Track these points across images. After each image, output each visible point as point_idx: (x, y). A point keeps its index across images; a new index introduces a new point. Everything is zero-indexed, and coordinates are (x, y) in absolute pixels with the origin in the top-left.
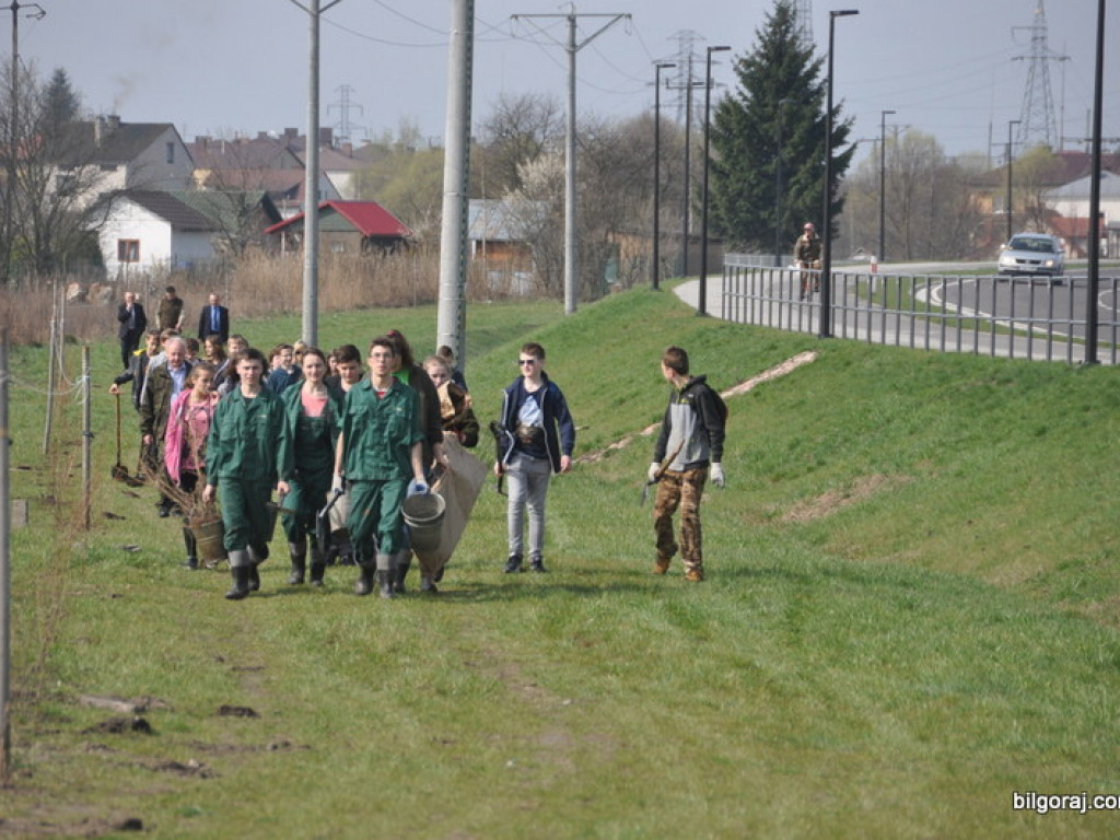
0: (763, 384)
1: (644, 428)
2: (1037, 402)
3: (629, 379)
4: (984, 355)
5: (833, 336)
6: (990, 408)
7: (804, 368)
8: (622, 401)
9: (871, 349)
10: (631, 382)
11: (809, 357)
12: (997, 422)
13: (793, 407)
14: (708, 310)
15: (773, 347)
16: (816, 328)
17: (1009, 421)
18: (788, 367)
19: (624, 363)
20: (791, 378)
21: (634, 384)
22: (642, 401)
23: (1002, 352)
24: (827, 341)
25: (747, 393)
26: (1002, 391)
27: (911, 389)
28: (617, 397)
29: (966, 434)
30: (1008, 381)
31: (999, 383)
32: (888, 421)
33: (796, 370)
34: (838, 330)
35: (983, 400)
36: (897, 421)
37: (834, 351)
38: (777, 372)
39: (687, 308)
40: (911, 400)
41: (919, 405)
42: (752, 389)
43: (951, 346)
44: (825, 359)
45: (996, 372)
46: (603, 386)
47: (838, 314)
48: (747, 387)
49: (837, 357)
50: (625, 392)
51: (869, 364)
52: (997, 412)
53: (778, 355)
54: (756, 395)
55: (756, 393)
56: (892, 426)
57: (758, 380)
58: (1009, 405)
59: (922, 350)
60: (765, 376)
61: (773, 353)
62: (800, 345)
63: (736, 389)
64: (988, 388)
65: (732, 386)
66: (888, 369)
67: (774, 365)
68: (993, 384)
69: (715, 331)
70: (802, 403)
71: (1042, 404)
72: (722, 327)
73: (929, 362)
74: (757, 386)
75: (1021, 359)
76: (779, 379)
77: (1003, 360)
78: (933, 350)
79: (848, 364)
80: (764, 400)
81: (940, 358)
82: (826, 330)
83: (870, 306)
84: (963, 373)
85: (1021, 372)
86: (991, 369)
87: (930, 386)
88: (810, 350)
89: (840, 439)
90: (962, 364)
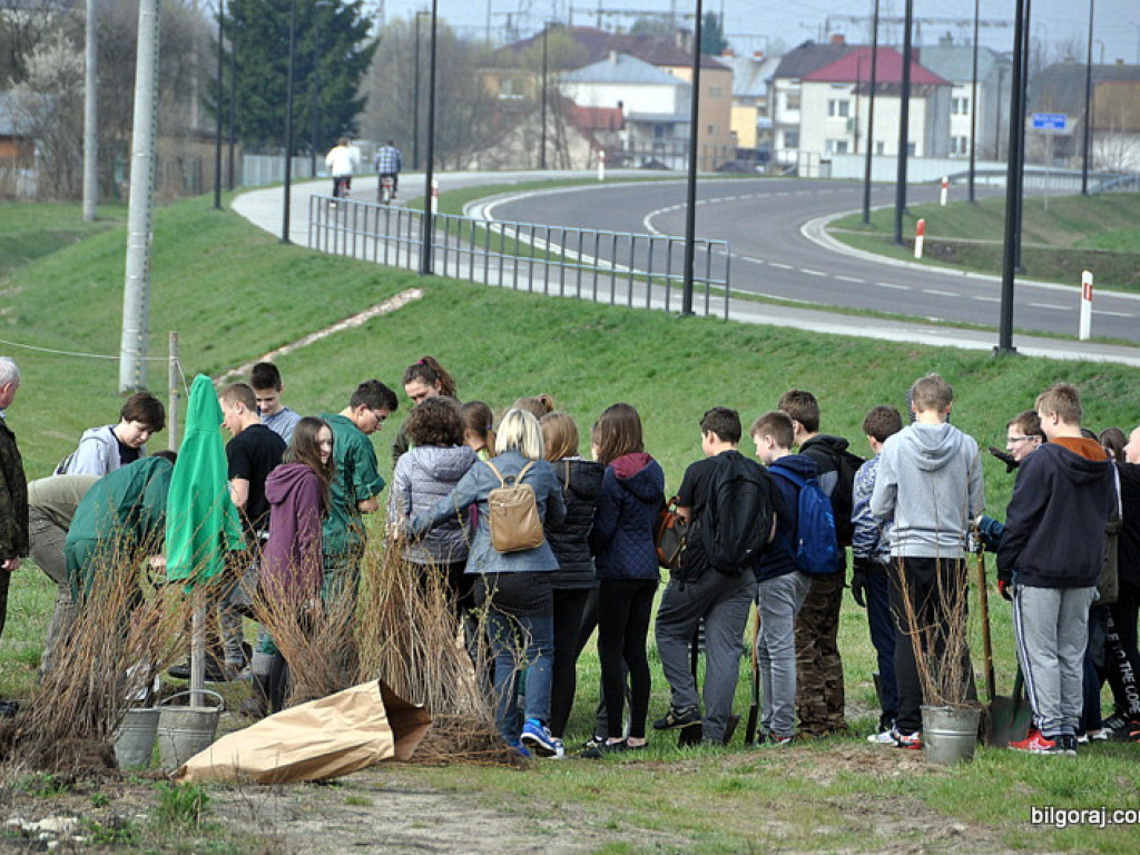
0: (375, 318)
2: (643, 347)
3: (228, 307)
4: (586, 300)
5: (432, 273)
6: (602, 351)
7: (413, 304)
8: (228, 328)
9: (478, 290)
10: (233, 309)
11: (416, 294)
12: (609, 363)
14: (293, 237)
15: (376, 282)
16: (415, 263)
17: (621, 364)
18: (397, 303)
19: (217, 289)
20: (402, 313)
21: (237, 311)
22: (250, 329)
23: (604, 297)
24: (428, 278)
25: (360, 327)
26: (609, 335)
27: (525, 330)
28: (223, 324)
29: (584, 374)
30: (614, 326)
31: (606, 328)
32: (508, 359)
33: (405, 307)
34: (438, 267)
35: (593, 343)
36: (516, 359)
37: (440, 288)
38: (386, 307)
40: (527, 341)
41: (535, 345)
42: (364, 323)
43: (554, 289)
44: (431, 296)
45: (601, 317)
46: (202, 313)
47: (439, 253)
48: (359, 320)
49: (447, 297)
50: (229, 320)
51: (477, 304)
52: (608, 355)
53: (385, 291)
54: (369, 328)
55: (370, 326)
56: (513, 363)
57: (369, 314)
58: (621, 348)
59: (524, 292)
60: (376, 311)
61: (377, 288)
62: (403, 281)
63: (348, 321)
64: (596, 332)
65: (342, 320)
66: (497, 309)
67: (382, 301)
68: (600, 328)
69: (306, 261)
70: (420, 338)
71: (648, 349)
72: (314, 258)
73: (537, 306)
74: (370, 320)
75: (622, 306)
76: (390, 315)
77: (606, 306)
78: (537, 293)
79: (455, 303)
80: (379, 333)
81: (544, 301)
82: (427, 268)
83: (473, 249)
84: (570, 317)
85: (624, 319)
86: (595, 315)
87: (541, 328)
88: (416, 288)
90: (571, 308)
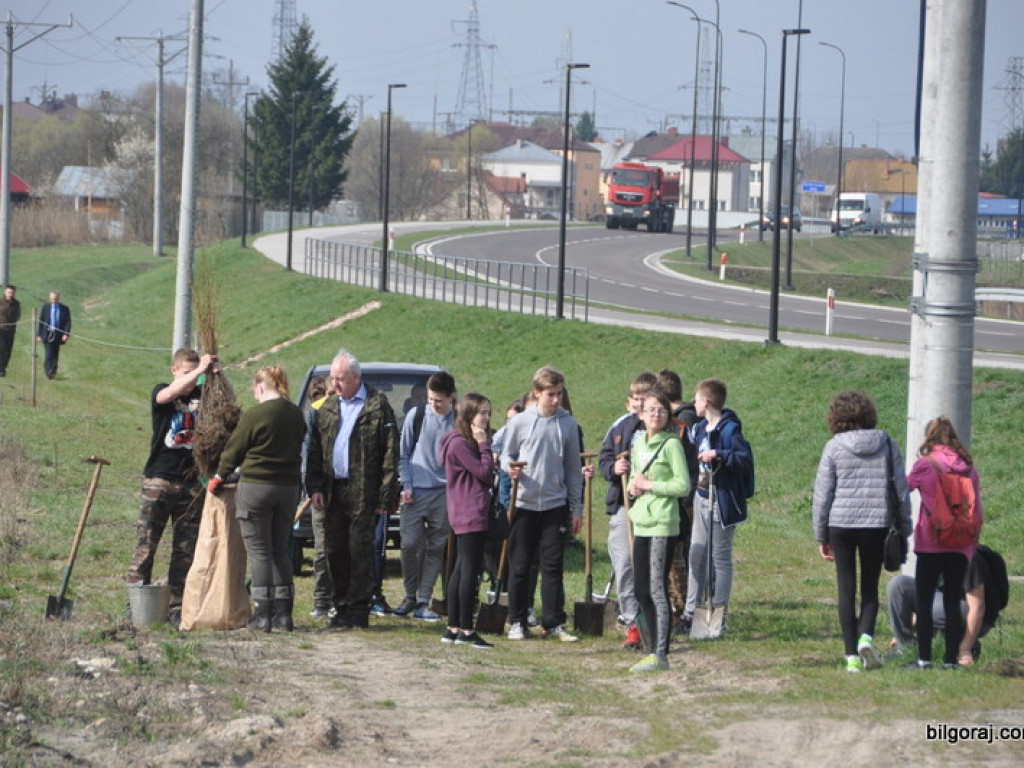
0: (348, 322)
1: (270, 347)
2: (530, 340)
3: (249, 314)
4: (491, 309)
5: (388, 291)
6: (502, 343)
7: (374, 312)
8: (248, 329)
9: (419, 302)
10: (252, 315)
11: (376, 305)
12: (507, 352)
13: (373, 337)
14: (294, 267)
15: (350, 297)
16: (376, 284)
17: (515, 352)
18: (364, 311)
19: (242, 302)
20: (366, 318)
21: (255, 317)
22: (264, 329)
23: (503, 306)
24: (385, 294)
25: (338, 328)
26: (507, 333)
27: (449, 329)
28: (245, 326)
29: (489, 359)
30: (509, 326)
31: (505, 328)
32: (437, 349)
33: (369, 314)
34: (392, 286)
35: (495, 338)
36: (443, 350)
37: (393, 301)
38: (356, 314)
39: (276, 265)
40: (450, 336)
41: (456, 340)
42: (341, 325)
43: (470, 301)
44: (387, 306)
45: (502, 320)
47: (392, 277)
48: (338, 322)
49: (399, 307)
50: (250, 323)
51: (418, 311)
52: (506, 346)
53: (355, 303)
54: (345, 328)
55: (345, 327)
56: (441, 352)
57: (344, 318)
58: (514, 342)
59: (450, 303)
60: (348, 316)
61: (350, 301)
62: (368, 296)
63: (330, 324)
64: (498, 330)
65: (326, 323)
66: (431, 315)
67: (353, 310)
68: (501, 328)
69: (302, 283)
70: (378, 335)
71: (533, 342)
72: (308, 280)
73: (459, 312)
74: (345, 323)
75: (516, 313)
76: (359, 319)
77: (504, 313)
78: (458, 304)
79: (403, 311)
80: (351, 332)
81: (463, 309)
82: (384, 287)
83: (415, 273)
84: (481, 320)
85: (517, 321)
86: (498, 319)
87: (461, 328)
88: (377, 300)
90: (482, 314)
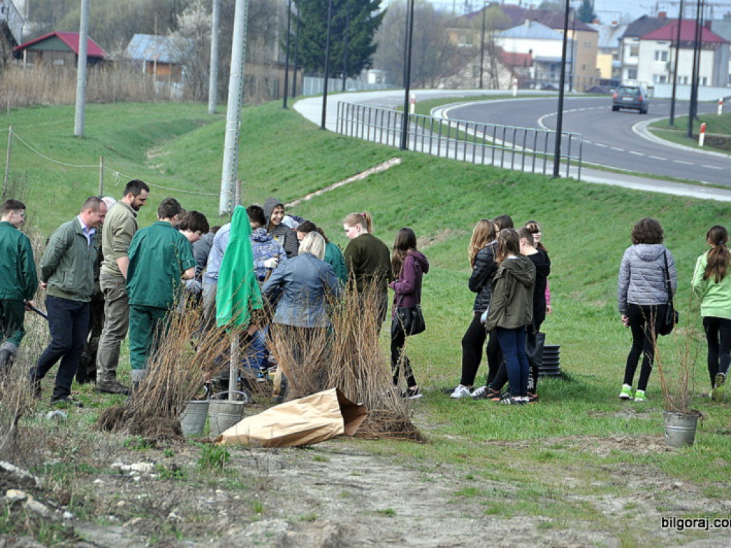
0: (372, 175)
1: (305, 196)
2: (529, 196)
3: (287, 166)
4: (497, 167)
5: (407, 149)
6: (504, 197)
7: (395, 167)
8: (286, 179)
9: (433, 160)
10: (290, 168)
11: (397, 161)
12: (508, 205)
13: (393, 189)
14: (327, 126)
15: (374, 154)
16: (398, 143)
17: (516, 205)
18: (386, 166)
19: (282, 156)
20: (388, 173)
21: (292, 169)
22: (300, 180)
23: (507, 165)
24: (404, 152)
25: (363, 180)
26: (509, 188)
27: (460, 184)
28: (284, 176)
30: (512, 183)
31: (508, 184)
32: (449, 201)
33: (390, 169)
34: (411, 145)
35: (500, 192)
36: (454, 201)
37: (411, 158)
38: (379, 168)
39: (314, 125)
40: (461, 190)
41: (465, 193)
42: (366, 178)
43: (478, 160)
44: (406, 163)
45: (505, 177)
46: (272, 169)
47: (411, 137)
48: (363, 176)
49: (416, 163)
50: (288, 174)
51: (433, 168)
52: (508, 200)
53: (379, 159)
54: (369, 181)
55: (369, 179)
56: (452, 204)
57: (369, 172)
58: (515, 196)
59: (461, 161)
60: (373, 170)
61: (375, 157)
62: (390, 153)
63: (357, 177)
64: (502, 186)
65: (354, 175)
66: (445, 171)
67: (377, 164)
68: (504, 183)
69: (334, 140)
70: (398, 187)
71: (531, 197)
72: (339, 138)
73: (468, 169)
74: (369, 176)
75: (518, 171)
76: (382, 173)
77: (508, 171)
78: (468, 162)
79: (420, 167)
80: (374, 184)
81: (471, 167)
82: (404, 146)
83: (431, 134)
84: (487, 177)
85: (519, 179)
86: (503, 176)
87: (470, 183)
88: (397, 157)
89: (423, 209)
90: (488, 171)
